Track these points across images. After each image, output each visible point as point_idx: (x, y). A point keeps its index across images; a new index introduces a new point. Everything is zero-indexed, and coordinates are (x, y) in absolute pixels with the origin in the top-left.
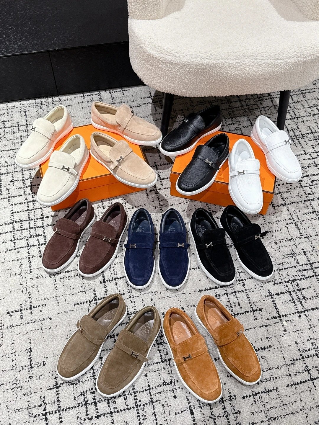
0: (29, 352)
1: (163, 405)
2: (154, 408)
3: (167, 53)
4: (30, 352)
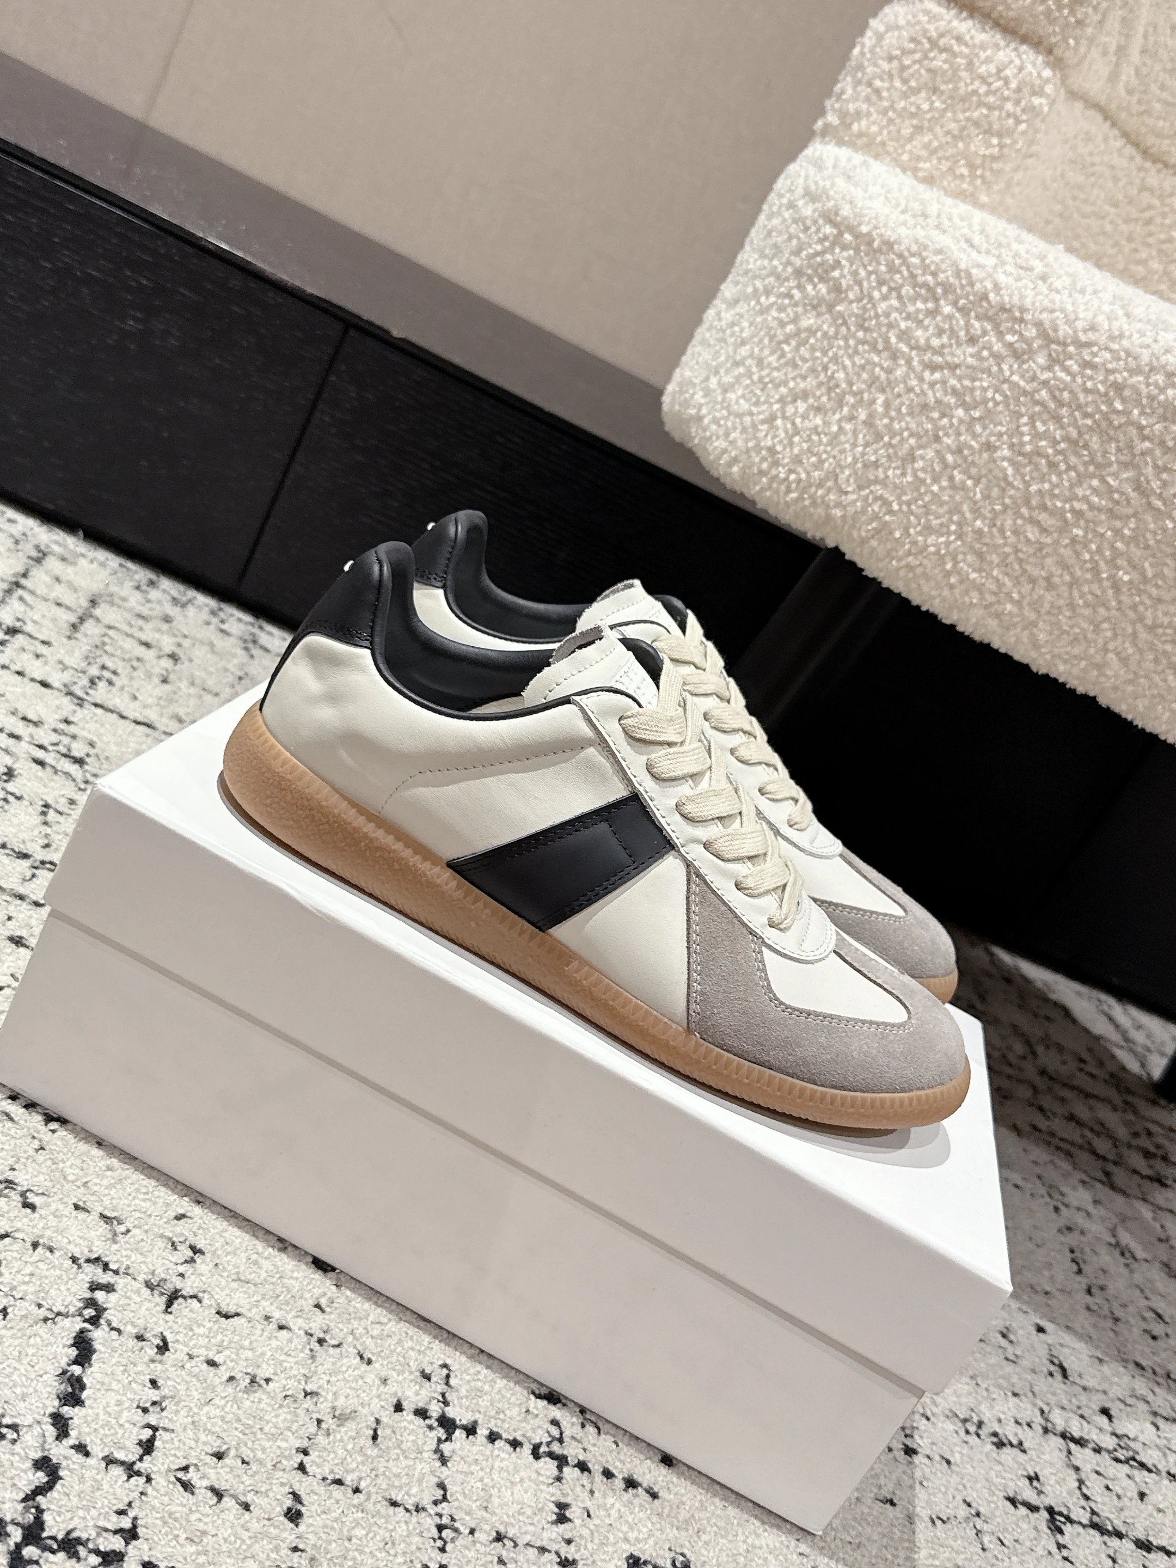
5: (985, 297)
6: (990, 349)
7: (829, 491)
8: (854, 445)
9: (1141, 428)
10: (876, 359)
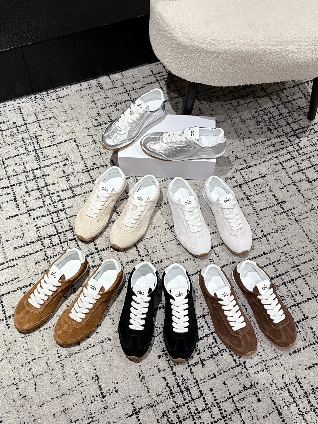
0: (96, 380)
1: (249, 411)
2: (241, 415)
3: (201, 41)
4: (98, 380)
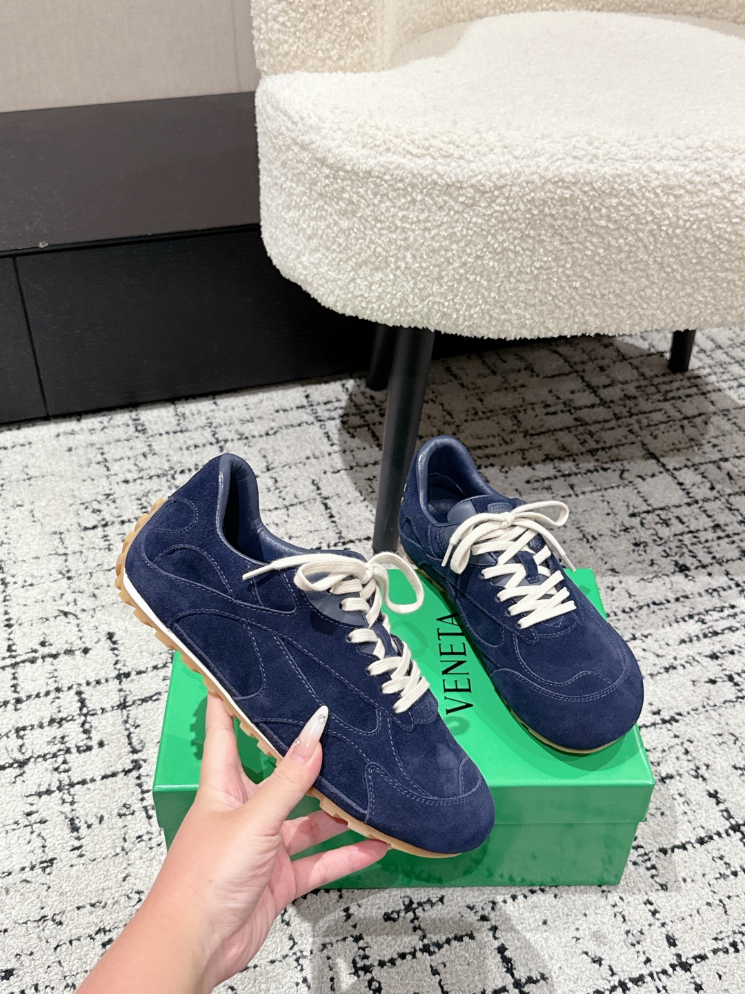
5: (435, 183)
6: (453, 209)
7: (407, 307)
8: (408, 281)
9: (551, 215)
10: (394, 236)
